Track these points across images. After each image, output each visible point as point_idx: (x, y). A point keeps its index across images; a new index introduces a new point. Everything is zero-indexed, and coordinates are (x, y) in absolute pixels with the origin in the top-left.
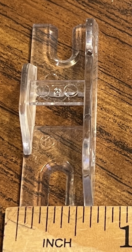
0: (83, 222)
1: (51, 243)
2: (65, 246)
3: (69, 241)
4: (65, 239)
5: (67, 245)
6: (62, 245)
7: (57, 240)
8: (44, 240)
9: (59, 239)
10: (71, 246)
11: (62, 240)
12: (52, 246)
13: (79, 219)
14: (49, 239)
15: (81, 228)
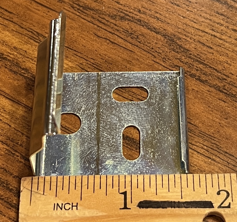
0: (88, 189)
1: (61, 207)
2: (72, 209)
3: (76, 205)
4: (72, 203)
5: (74, 208)
6: (70, 208)
7: (65, 204)
8: (55, 204)
9: (67, 203)
10: (78, 208)
11: (70, 204)
12: (61, 209)
13: (84, 186)
14: (59, 203)
15: (86, 194)
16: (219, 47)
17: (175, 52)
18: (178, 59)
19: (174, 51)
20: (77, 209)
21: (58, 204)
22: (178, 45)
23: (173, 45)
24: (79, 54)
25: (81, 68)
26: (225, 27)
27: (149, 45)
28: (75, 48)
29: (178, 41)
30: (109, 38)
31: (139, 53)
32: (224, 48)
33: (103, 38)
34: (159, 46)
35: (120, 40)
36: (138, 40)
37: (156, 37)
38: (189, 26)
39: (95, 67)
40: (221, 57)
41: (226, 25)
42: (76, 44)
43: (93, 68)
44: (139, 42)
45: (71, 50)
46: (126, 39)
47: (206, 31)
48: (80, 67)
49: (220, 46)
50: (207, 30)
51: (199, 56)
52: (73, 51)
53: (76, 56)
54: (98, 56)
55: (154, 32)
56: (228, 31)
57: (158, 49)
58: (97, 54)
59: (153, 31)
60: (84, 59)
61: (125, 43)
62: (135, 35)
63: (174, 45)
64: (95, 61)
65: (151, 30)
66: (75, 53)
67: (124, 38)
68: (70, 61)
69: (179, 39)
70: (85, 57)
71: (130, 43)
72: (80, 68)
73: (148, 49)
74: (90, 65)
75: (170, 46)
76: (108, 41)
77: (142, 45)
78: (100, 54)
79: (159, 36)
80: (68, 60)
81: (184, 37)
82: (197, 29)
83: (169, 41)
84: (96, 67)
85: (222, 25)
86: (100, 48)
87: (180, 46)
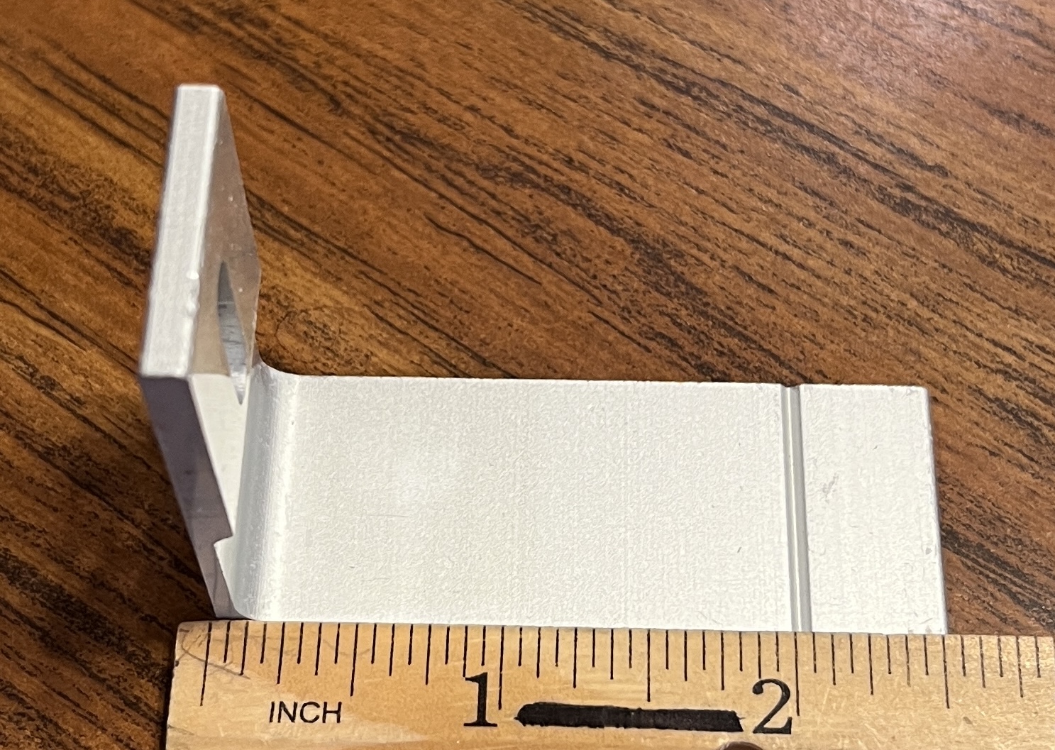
0: (373, 662)
1: (291, 712)
2: (324, 721)
3: (336, 709)
4: (326, 704)
5: (331, 718)
6: (317, 718)
7: (305, 705)
8: (273, 704)
9: (310, 703)
10: (341, 720)
11: (318, 706)
12: (293, 719)
13: (362, 654)
14: (285, 703)
15: (367, 677)
16: (795, 290)
17: (662, 293)
18: (668, 315)
19: (657, 290)
20: (338, 721)
21: (282, 704)
22: (673, 273)
23: (656, 273)
24: (376, 275)
25: (377, 315)
26: (821, 232)
27: (584, 265)
28: (365, 256)
29: (672, 262)
30: (470, 232)
31: (553, 289)
32: (809, 294)
33: (450, 232)
34: (615, 272)
35: (501, 243)
36: (554, 247)
37: (609, 243)
38: (712, 218)
39: (418, 318)
40: (796, 320)
41: (824, 226)
42: (371, 243)
43: (414, 318)
44: (558, 254)
45: (352, 260)
46: (519, 240)
47: (761, 239)
48: (373, 312)
49: (799, 288)
50: (766, 236)
51: (730, 312)
52: (359, 263)
53: (365, 279)
54: (430, 285)
55: (607, 227)
56: (828, 245)
57: (611, 280)
58: (430, 278)
59: (602, 224)
60: (389, 289)
61: (514, 253)
62: (548, 233)
63: (661, 272)
64: (421, 299)
65: (598, 223)
66: (365, 268)
67: (514, 239)
68: (346, 293)
69: (677, 255)
70: (391, 285)
71: (530, 255)
72: (373, 316)
73: (581, 278)
74: (404, 309)
75: (649, 274)
76: (465, 244)
77: (566, 263)
78: (436, 281)
79: (619, 243)
80: (340, 289)
81: (695, 252)
82: (736, 231)
83: (646, 259)
84: (421, 316)
85: (810, 225)
86: (439, 262)
87: (680, 278)
